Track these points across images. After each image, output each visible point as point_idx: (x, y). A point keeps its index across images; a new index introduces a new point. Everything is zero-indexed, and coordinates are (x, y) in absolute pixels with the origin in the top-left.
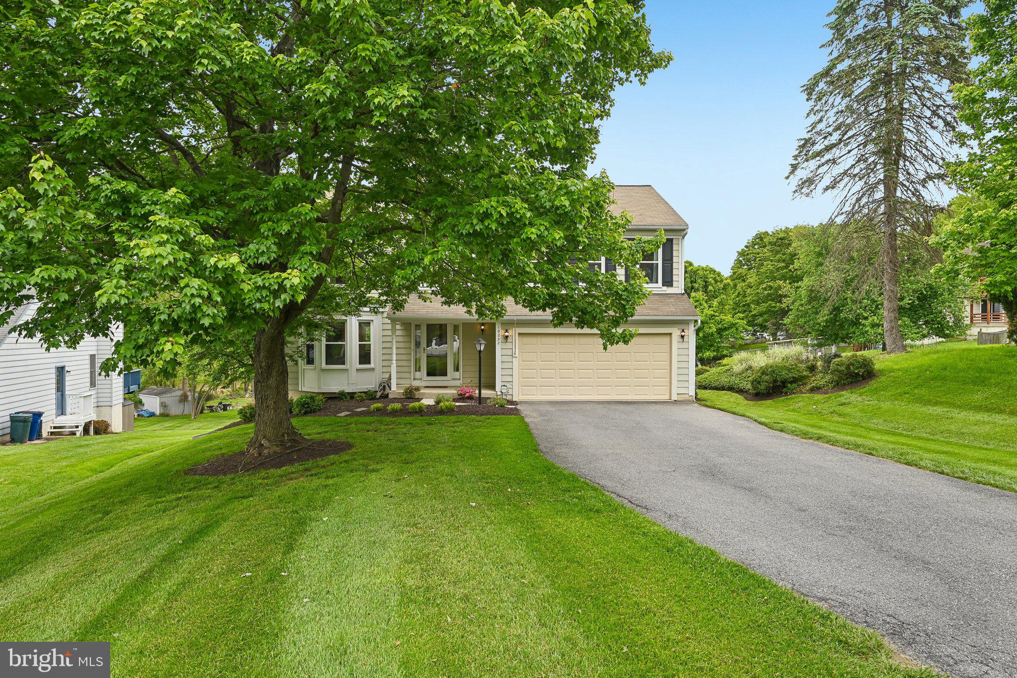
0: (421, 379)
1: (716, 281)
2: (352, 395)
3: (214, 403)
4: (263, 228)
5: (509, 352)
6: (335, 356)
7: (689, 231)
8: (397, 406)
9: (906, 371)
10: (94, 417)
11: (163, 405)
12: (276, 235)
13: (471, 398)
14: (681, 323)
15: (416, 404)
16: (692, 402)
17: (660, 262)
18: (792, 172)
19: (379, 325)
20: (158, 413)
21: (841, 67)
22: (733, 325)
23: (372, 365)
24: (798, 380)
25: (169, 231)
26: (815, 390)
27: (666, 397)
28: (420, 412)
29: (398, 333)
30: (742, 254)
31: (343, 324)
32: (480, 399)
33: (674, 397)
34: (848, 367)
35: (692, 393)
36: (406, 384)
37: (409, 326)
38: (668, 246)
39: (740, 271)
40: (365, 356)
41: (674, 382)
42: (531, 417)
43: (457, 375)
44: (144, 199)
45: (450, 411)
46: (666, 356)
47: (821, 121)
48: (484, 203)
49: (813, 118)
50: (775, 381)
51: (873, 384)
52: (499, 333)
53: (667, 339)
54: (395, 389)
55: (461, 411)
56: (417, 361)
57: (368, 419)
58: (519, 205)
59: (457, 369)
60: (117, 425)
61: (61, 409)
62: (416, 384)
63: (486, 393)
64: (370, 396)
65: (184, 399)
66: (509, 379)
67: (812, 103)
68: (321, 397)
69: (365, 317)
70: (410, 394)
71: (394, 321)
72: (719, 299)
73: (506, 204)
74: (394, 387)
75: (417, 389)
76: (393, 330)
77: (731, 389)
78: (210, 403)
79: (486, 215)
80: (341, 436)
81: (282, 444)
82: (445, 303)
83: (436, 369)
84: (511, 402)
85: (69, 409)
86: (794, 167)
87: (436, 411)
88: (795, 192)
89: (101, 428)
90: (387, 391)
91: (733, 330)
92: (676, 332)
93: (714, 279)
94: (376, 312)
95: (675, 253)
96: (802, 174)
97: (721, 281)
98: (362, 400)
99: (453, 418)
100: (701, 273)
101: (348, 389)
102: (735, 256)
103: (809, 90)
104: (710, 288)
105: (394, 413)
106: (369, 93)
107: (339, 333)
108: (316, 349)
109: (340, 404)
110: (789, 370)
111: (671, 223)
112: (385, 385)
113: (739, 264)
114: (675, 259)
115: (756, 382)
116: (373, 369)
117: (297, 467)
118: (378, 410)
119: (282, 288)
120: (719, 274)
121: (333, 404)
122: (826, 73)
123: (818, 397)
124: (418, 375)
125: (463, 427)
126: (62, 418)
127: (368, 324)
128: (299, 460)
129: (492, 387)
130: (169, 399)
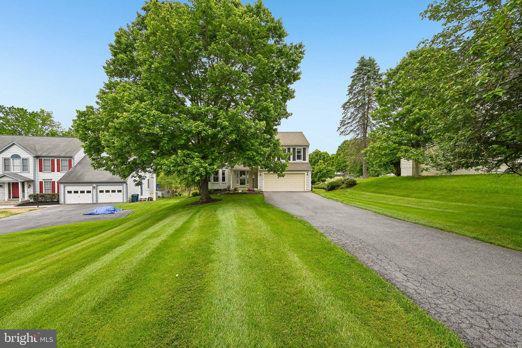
0: (238, 186)
1: (327, 157)
2: (220, 190)
3: (177, 194)
4: (210, 157)
5: (261, 178)
6: (216, 179)
7: (310, 146)
8: (232, 192)
9: (363, 183)
10: (150, 196)
11: (162, 194)
12: (212, 158)
13: (251, 190)
14: (307, 171)
15: (237, 192)
16: (310, 192)
17: (302, 154)
18: (339, 129)
19: (227, 172)
20: (161, 196)
21: (352, 100)
22: (331, 170)
23: (225, 182)
24: (338, 186)
25: (197, 161)
26: (342, 188)
27: (303, 190)
28: (238, 193)
29: (232, 173)
30: (339, 147)
31: (218, 171)
32: (253, 191)
33: (305, 190)
34: (349, 182)
35: (310, 189)
36: (235, 187)
37: (235, 171)
38: (304, 149)
39: (339, 152)
40: (224, 179)
41: (305, 186)
42: (265, 195)
43: (248, 184)
44: (192, 154)
45: (245, 193)
46: (303, 179)
47: (345, 116)
48: (248, 152)
49: (344, 115)
50: (332, 186)
51: (355, 187)
52: (259, 173)
53: (303, 175)
54: (232, 188)
55: (248, 193)
56: (237, 181)
57: (225, 195)
58: (255, 153)
59: (248, 183)
60: (154, 199)
61: (142, 195)
62: (237, 187)
63: (255, 189)
64: (225, 190)
65: (168, 192)
66: (261, 185)
67: (344, 110)
68: (212, 190)
69: (224, 169)
70: (236, 189)
71: (231, 170)
72: (328, 162)
73: (252, 153)
74: (231, 188)
75: (237, 188)
76: (231, 172)
77: (323, 188)
78: (176, 194)
79: (248, 155)
80: (220, 198)
81: (207, 199)
82: (244, 166)
83: (243, 183)
84: (262, 192)
85: (143, 194)
86: (339, 128)
87: (243, 193)
88: (340, 134)
89: (151, 199)
90: (230, 189)
91: (331, 172)
92: (306, 173)
93: (327, 156)
94: (227, 168)
95: (306, 152)
96: (341, 130)
97: (329, 157)
98: (223, 191)
99: (246, 195)
100: (323, 154)
101: (219, 188)
102: (337, 148)
103: (344, 107)
104: (325, 159)
105: (232, 194)
106: (229, 137)
107: (217, 173)
108: (211, 178)
109: (217, 192)
110: (336, 183)
111: (305, 144)
112: (229, 187)
113: (339, 150)
114: (306, 153)
115: (328, 186)
116: (226, 183)
117: (211, 203)
118: (228, 193)
119: (213, 168)
120: (329, 155)
121: (216, 192)
122: (348, 102)
123: (342, 190)
124: (238, 184)
125: (248, 196)
126: (142, 196)
127: (224, 171)
128: (211, 202)
129: (257, 188)
130: (164, 192)
